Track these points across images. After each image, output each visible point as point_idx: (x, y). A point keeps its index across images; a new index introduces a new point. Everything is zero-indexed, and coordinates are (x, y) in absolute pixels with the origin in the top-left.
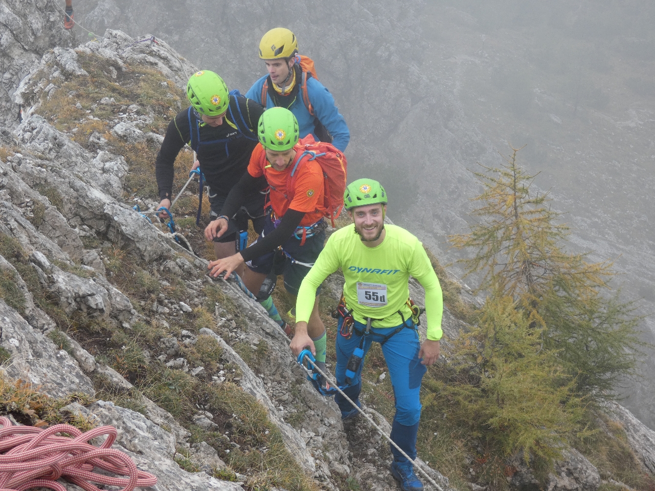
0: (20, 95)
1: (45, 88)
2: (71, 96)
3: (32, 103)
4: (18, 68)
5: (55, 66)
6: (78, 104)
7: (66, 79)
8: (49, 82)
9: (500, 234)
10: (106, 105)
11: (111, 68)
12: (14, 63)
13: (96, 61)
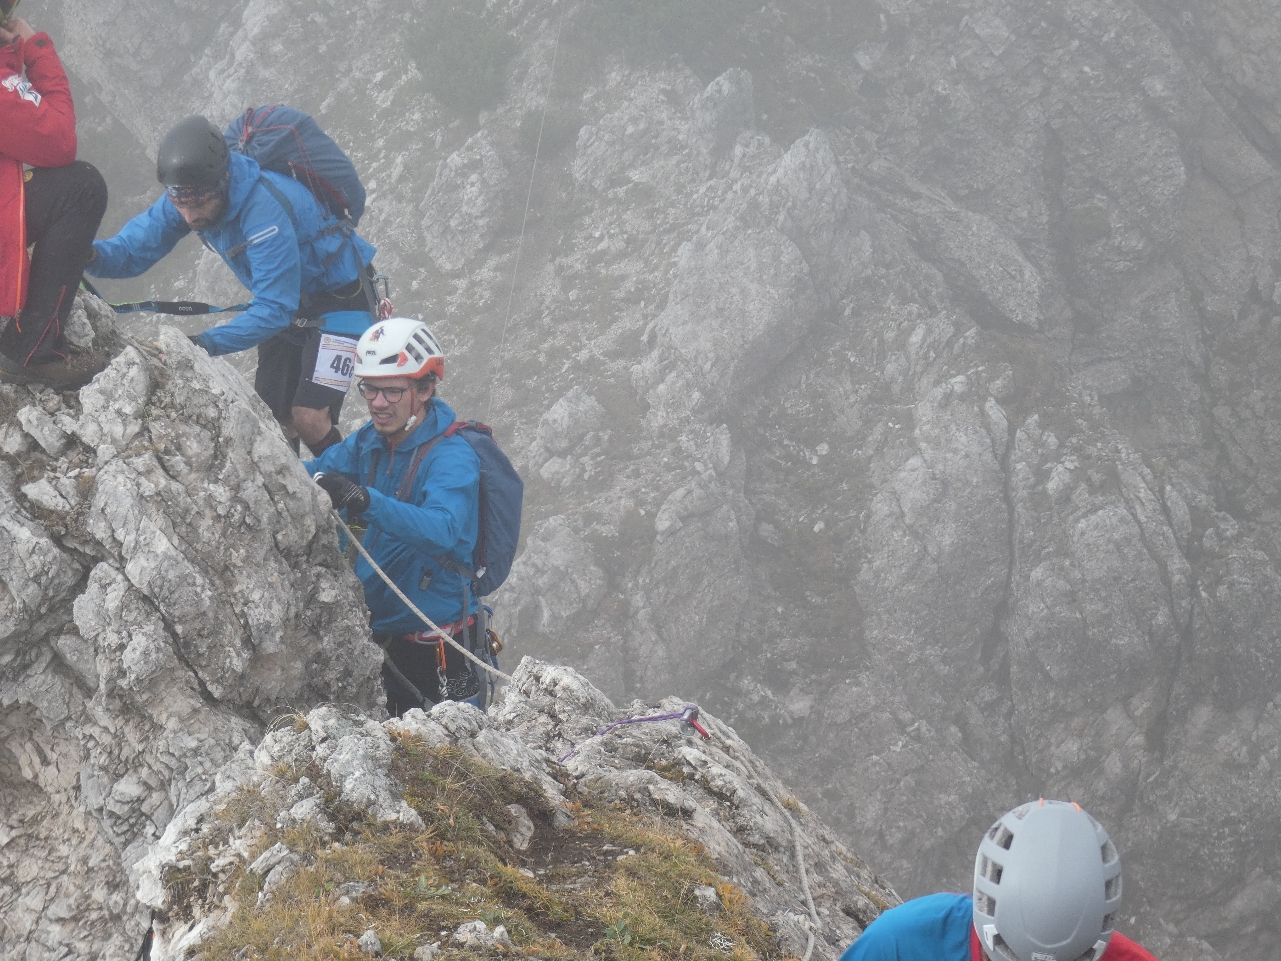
0: (156, 873)
1: (254, 857)
2: (345, 900)
3: (197, 912)
4: (173, 763)
5: (304, 780)
6: (368, 936)
7: (338, 835)
8: (273, 836)
10: (475, 948)
11: (514, 809)
12: (161, 744)
13: (462, 775)
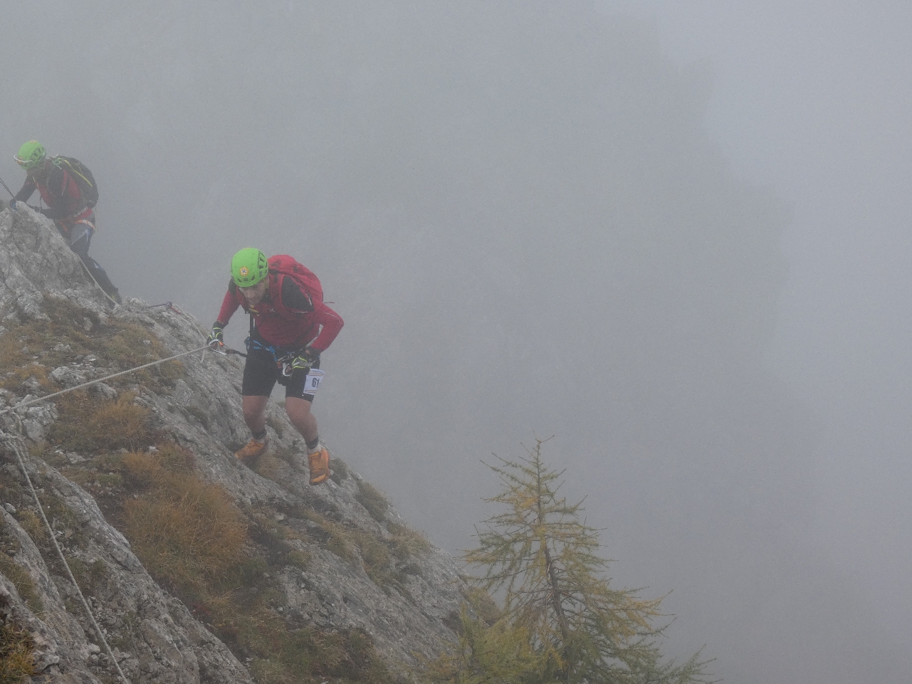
2: (21, 341)
5: (13, 308)
6: (26, 349)
7: (22, 323)
9: (518, 547)
10: (58, 351)
11: (86, 319)
13: (66, 307)
